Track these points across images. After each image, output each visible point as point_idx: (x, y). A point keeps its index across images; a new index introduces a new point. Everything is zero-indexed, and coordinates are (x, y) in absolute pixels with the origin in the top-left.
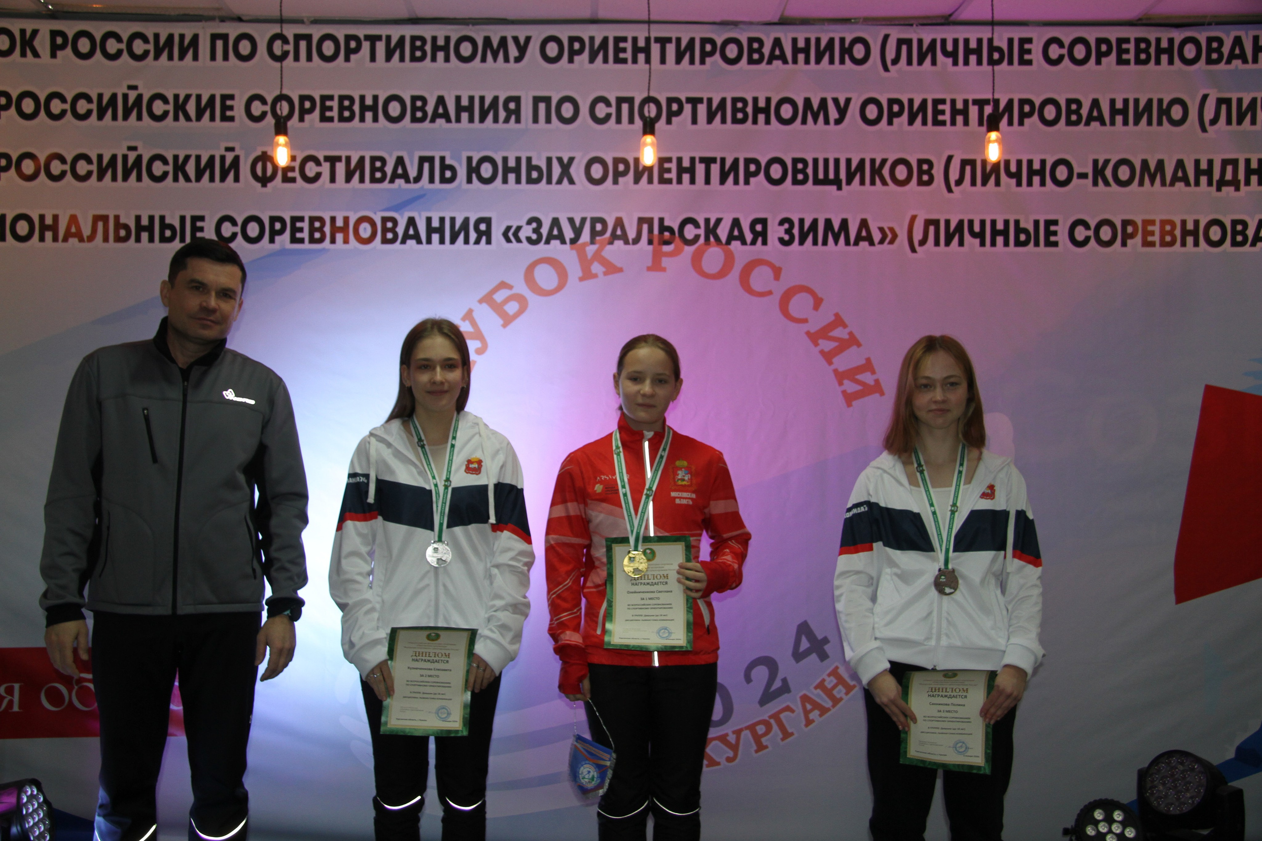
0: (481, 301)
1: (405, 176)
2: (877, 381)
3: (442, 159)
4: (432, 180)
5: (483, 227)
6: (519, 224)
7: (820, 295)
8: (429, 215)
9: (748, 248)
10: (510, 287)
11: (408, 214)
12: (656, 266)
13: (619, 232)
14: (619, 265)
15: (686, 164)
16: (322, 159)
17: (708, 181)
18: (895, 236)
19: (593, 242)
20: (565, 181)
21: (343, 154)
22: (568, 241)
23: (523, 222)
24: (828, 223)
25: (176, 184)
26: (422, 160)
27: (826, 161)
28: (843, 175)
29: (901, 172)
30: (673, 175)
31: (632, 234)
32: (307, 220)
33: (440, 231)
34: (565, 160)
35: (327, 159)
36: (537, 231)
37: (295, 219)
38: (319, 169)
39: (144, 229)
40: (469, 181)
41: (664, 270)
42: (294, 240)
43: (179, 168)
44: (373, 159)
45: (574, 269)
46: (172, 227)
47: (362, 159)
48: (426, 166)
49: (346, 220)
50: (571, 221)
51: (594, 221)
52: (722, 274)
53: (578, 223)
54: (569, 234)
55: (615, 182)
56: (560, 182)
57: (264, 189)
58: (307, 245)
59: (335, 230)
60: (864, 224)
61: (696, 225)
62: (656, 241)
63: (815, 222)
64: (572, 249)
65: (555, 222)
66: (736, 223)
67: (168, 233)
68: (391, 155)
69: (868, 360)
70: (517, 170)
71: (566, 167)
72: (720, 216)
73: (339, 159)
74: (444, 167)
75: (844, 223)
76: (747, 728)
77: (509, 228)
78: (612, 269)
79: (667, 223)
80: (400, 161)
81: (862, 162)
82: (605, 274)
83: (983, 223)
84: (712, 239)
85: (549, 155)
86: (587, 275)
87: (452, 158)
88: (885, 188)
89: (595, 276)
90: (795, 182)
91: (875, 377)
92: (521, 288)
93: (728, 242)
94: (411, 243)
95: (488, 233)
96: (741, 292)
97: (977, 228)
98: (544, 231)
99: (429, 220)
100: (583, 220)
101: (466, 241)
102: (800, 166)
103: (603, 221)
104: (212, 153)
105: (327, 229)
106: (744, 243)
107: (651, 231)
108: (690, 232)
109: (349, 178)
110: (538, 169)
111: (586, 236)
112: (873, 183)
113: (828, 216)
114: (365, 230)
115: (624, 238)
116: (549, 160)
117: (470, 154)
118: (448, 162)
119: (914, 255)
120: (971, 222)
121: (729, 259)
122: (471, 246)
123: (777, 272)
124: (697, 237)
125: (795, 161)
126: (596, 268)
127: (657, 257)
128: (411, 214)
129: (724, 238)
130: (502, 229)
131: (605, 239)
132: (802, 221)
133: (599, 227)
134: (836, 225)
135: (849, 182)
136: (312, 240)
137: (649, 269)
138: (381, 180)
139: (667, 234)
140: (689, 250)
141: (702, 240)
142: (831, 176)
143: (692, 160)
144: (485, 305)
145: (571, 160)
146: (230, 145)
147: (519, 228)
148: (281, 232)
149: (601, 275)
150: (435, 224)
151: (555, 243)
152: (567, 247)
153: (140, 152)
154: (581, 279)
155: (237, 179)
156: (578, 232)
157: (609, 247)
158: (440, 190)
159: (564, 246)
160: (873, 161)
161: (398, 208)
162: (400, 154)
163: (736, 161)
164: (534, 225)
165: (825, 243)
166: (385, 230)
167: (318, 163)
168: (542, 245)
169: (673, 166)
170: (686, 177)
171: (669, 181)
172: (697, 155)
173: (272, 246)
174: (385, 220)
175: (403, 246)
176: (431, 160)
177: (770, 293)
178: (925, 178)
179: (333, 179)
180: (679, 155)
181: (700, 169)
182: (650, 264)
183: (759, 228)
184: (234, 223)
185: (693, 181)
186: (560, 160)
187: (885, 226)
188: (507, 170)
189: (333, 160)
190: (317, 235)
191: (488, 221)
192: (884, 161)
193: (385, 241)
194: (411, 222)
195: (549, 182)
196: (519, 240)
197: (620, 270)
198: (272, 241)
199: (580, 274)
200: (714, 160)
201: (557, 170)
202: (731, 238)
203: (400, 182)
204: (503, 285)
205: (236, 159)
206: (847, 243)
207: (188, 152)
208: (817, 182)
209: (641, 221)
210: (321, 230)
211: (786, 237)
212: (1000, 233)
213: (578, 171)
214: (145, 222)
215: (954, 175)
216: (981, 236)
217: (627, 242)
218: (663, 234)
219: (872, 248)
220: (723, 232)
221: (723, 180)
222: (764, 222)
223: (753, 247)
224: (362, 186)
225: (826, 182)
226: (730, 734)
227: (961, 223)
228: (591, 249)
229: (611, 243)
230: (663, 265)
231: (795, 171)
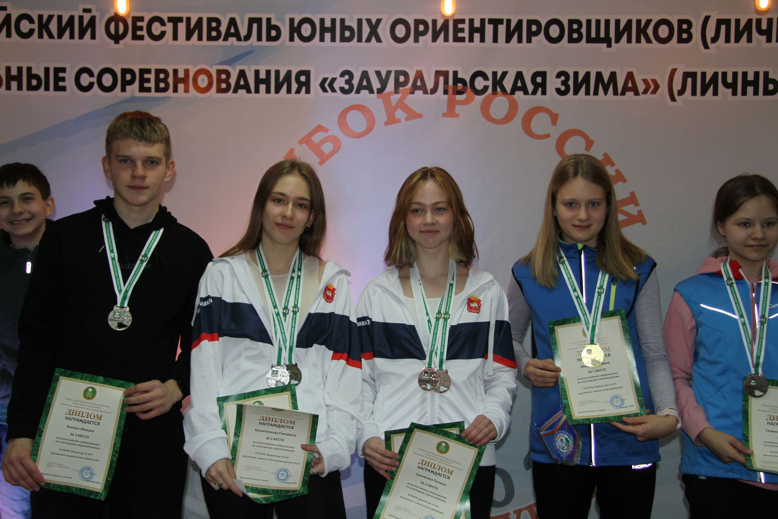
0: (300, 142)
1: (237, 35)
2: (640, 212)
3: (269, 20)
4: (259, 39)
5: (303, 79)
6: (334, 76)
7: (591, 138)
8: (257, 68)
9: (530, 97)
10: (326, 130)
11: (239, 68)
12: (451, 113)
13: (419, 83)
14: (418, 112)
15: (477, 24)
16: (166, 20)
17: (495, 40)
18: (657, 87)
19: (396, 91)
20: (374, 39)
21: (184, 15)
22: (375, 91)
23: (337, 75)
24: (599, 75)
25: (41, 40)
26: (252, 21)
27: (598, 22)
28: (612, 34)
29: (663, 31)
30: (466, 34)
31: (430, 85)
32: (153, 72)
33: (267, 82)
34: (374, 22)
35: (170, 19)
36: (348, 82)
37: (143, 71)
38: (163, 28)
39: (14, 78)
40: (292, 39)
41: (457, 116)
42: (142, 89)
43: (44, 27)
44: (210, 20)
45: (381, 115)
46: (37, 77)
47: (200, 20)
48: (255, 26)
49: (187, 72)
50: (378, 73)
51: (398, 73)
52: (507, 119)
53: (384, 75)
54: (376, 84)
55: (416, 40)
56: (368, 40)
57: (117, 45)
58: (153, 94)
59: (177, 81)
60: (630, 76)
61: (486, 78)
62: (450, 90)
63: (588, 74)
64: (378, 98)
65: (365, 75)
66: (519, 76)
67: (34, 82)
68: (225, 17)
69: (632, 194)
70: (332, 30)
71: (374, 27)
72: (505, 70)
73: (180, 20)
74: (270, 27)
75: (613, 76)
76: (526, 508)
77: (325, 80)
78: (412, 115)
79: (460, 76)
80: (233, 22)
81: (629, 22)
82: (407, 119)
83: (735, 74)
84: (499, 90)
85: (360, 17)
86: (391, 120)
87: (276, 20)
88: (649, 45)
89: (399, 121)
90: (571, 40)
91: (638, 208)
92: (335, 131)
93: (513, 92)
94: (242, 92)
95: (307, 84)
96: (524, 135)
97: (730, 80)
98: (355, 82)
99: (257, 72)
100: (389, 73)
101: (289, 91)
102: (575, 26)
103: (406, 74)
104: (72, 13)
105: (171, 80)
106: (526, 93)
107: (446, 82)
108: (480, 83)
109: (189, 37)
110: (350, 29)
111: (391, 86)
112: (638, 41)
113: (599, 70)
114: (203, 81)
115: (423, 88)
116: (360, 21)
117: (292, 16)
118: (273, 22)
119: (674, 103)
120: (724, 74)
121: (513, 107)
122: (293, 95)
123: (554, 118)
124: (486, 88)
125: (571, 22)
126: (400, 114)
127: (451, 104)
128: (242, 68)
129: (508, 88)
130: (320, 80)
131: (408, 88)
132: (576, 74)
133: (402, 79)
134: (606, 78)
135: (617, 41)
136: (158, 90)
137: (444, 115)
138: (217, 38)
139: (460, 85)
140: (479, 99)
141: (490, 90)
142: (602, 35)
143: (483, 21)
144: (304, 145)
145: (379, 21)
146: (88, 7)
147: (333, 80)
148: (131, 82)
149: (403, 120)
150: (263, 76)
151: (365, 93)
152: (375, 95)
153: (9, 11)
154: (386, 124)
155: (93, 37)
156: (384, 83)
157: (410, 96)
158: (267, 47)
159: (372, 95)
160: (639, 22)
161: (230, 62)
162: (233, 16)
163: (520, 22)
164: (347, 77)
165: (596, 93)
166: (220, 81)
167: (163, 24)
168: (353, 94)
169: (466, 26)
170: (477, 36)
171: (462, 40)
172: (487, 17)
173: (123, 94)
174: (219, 72)
175: (235, 95)
176: (259, 21)
177: (548, 136)
178: (685, 36)
179: (175, 38)
180: (471, 17)
181: (489, 29)
182: (445, 111)
183: (539, 80)
184: (91, 74)
185: (482, 40)
186: (369, 21)
187: (649, 78)
188: (324, 30)
189: (175, 21)
190: (162, 85)
191: (307, 74)
192: (649, 22)
193: (220, 90)
194: (242, 74)
195: (360, 40)
196: (333, 90)
197: (420, 116)
198: (123, 90)
199: (386, 119)
200: (501, 21)
201: (366, 30)
202: (515, 88)
203: (232, 40)
204: (320, 128)
205: (93, 19)
206: (615, 93)
207: (51, 13)
208: (590, 40)
209: (438, 73)
210: (165, 80)
211: (563, 88)
212: (750, 83)
213: (384, 31)
214: (14, 72)
215: (710, 33)
216: (733, 86)
217: (425, 92)
218: (457, 85)
219: (637, 97)
220: (508, 83)
221: (508, 40)
222: (543, 75)
223: (533, 96)
224: (200, 43)
225: (597, 40)
226: (512, 513)
227: (716, 74)
228: (395, 98)
229: (412, 93)
230: (457, 111)
231: (571, 31)
